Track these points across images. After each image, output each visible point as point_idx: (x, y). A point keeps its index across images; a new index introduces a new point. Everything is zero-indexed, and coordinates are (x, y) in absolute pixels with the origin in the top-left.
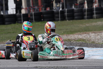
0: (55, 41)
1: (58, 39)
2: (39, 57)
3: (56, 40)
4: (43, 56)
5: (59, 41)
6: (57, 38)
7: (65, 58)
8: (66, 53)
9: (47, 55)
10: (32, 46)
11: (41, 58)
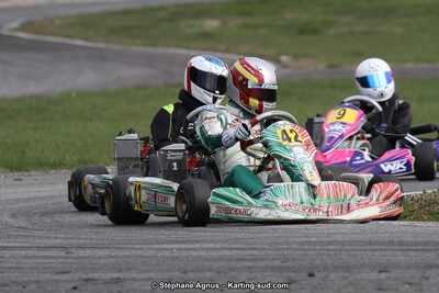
0: (280, 145)
1: (292, 136)
2: (213, 210)
3: (284, 140)
4: (231, 205)
5: (294, 143)
6: (284, 131)
7: (325, 217)
8: (328, 198)
9: (249, 203)
10: (175, 164)
11: (223, 215)
